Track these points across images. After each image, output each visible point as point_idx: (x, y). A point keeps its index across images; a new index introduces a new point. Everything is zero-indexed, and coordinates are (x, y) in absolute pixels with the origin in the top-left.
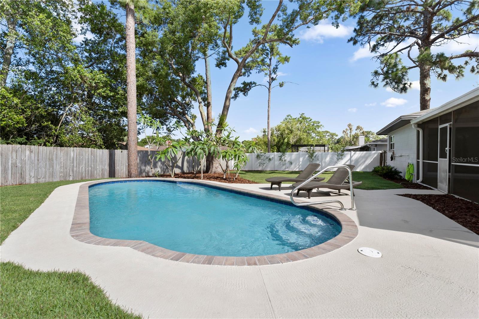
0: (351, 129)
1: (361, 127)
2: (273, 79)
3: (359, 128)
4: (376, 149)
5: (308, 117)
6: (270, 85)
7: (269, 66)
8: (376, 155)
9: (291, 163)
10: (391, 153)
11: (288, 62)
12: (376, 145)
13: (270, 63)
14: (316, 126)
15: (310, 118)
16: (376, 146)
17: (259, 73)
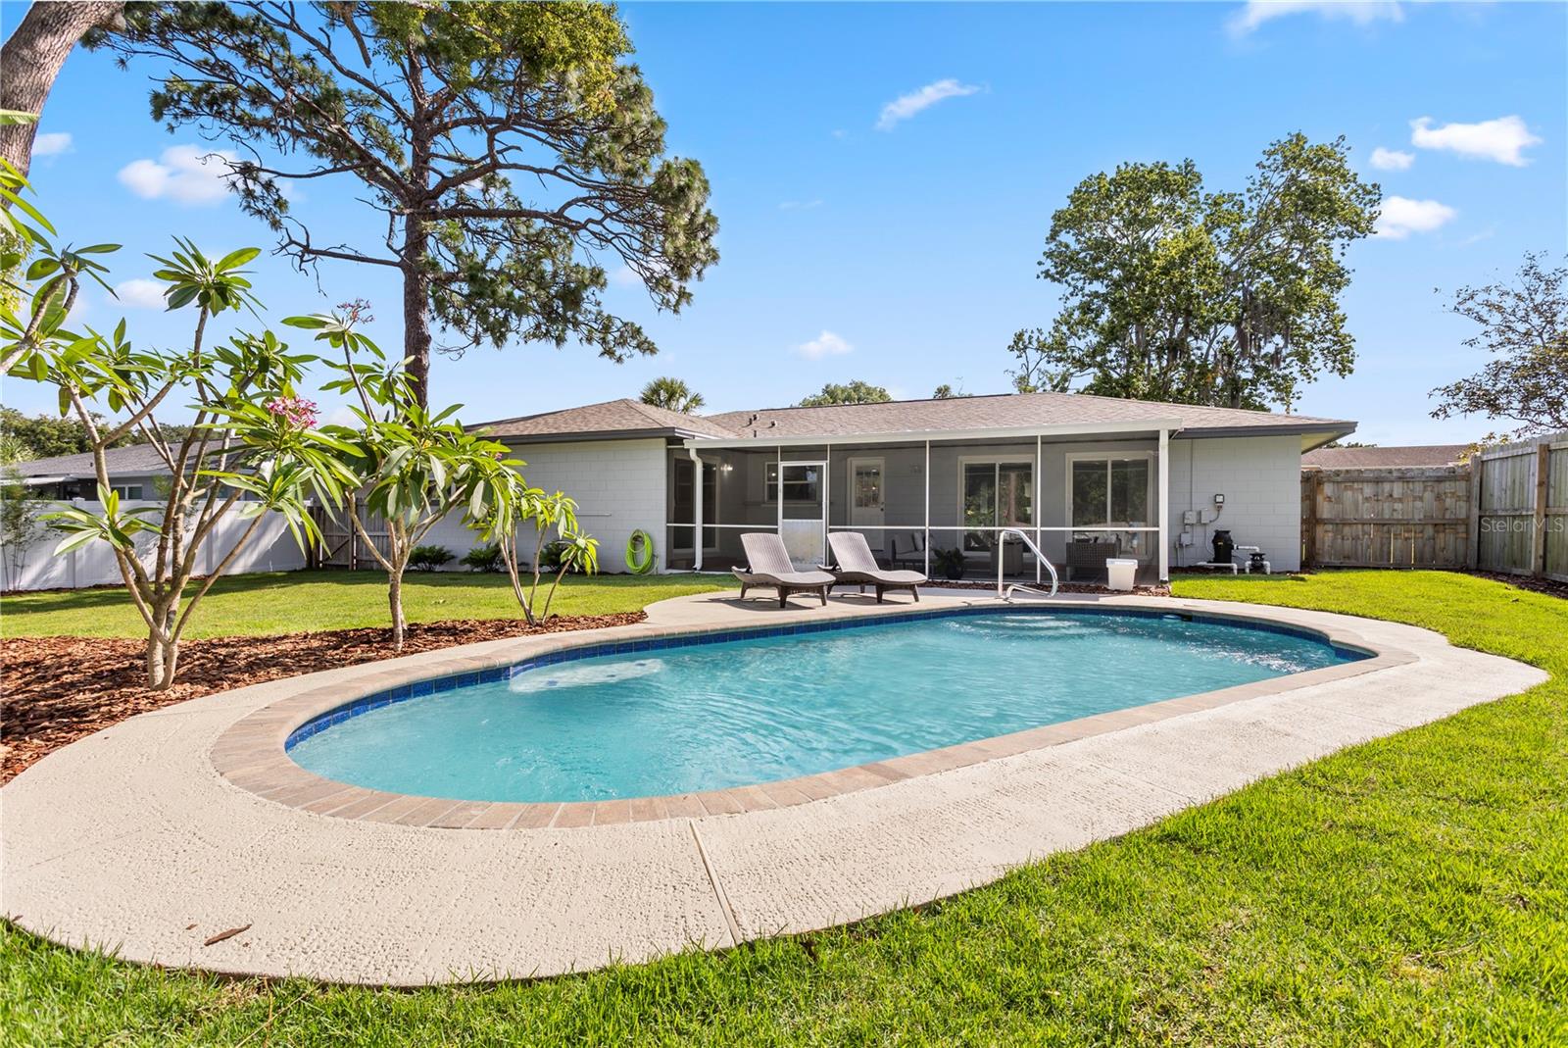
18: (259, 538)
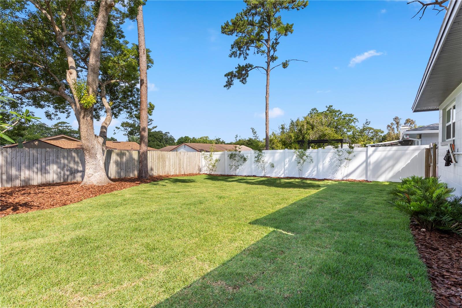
0: (397, 123)
1: (412, 120)
2: (273, 58)
3: (410, 122)
4: (420, 142)
5: (337, 110)
6: (268, 65)
7: (267, 41)
8: (416, 154)
9: (272, 166)
10: (448, 148)
11: (292, 33)
12: (420, 136)
13: (269, 37)
14: (349, 120)
15: (339, 111)
16: (420, 138)
17: (258, 53)
18: (393, 166)
